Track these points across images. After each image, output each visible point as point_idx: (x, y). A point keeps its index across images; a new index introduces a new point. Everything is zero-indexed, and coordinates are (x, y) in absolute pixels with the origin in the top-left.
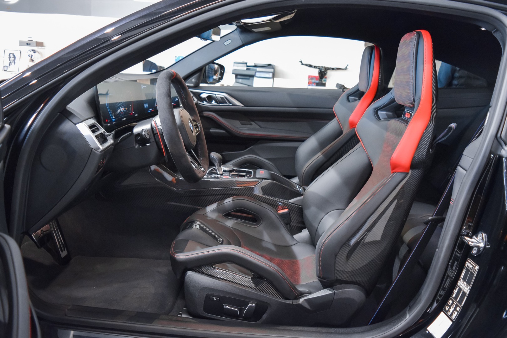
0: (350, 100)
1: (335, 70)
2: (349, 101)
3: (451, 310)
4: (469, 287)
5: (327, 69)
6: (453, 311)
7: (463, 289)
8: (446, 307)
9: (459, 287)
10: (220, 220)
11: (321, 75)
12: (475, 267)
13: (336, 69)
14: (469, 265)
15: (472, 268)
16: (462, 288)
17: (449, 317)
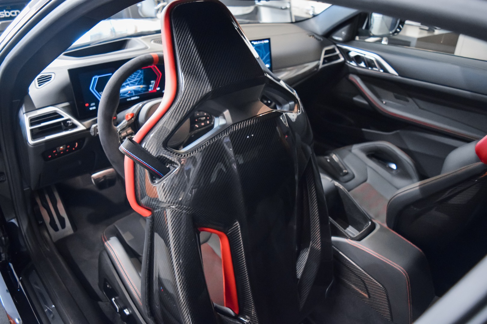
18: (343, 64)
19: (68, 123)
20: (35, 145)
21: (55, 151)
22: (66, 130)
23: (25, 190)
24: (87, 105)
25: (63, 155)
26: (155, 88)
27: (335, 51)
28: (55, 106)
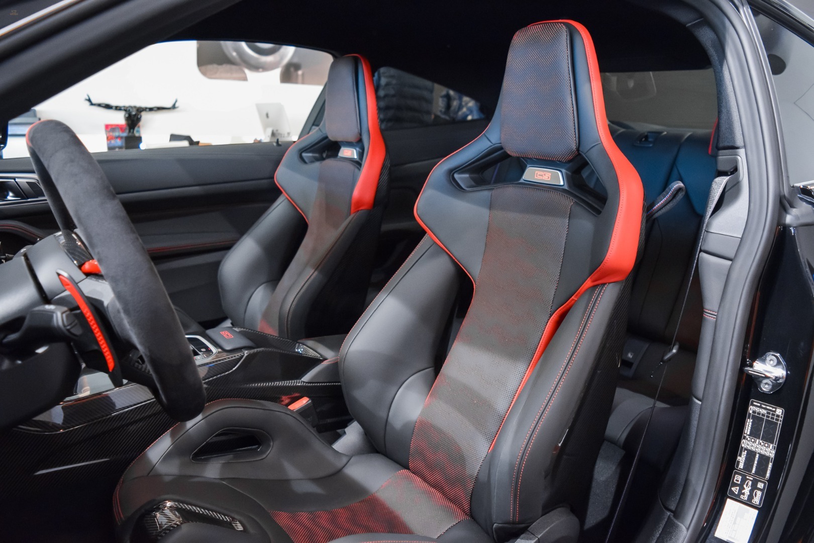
0: (307, 161)
1: (156, 111)
2: (305, 162)
3: (747, 490)
4: (771, 446)
5: (140, 110)
6: (751, 491)
7: (758, 451)
8: (733, 489)
9: (746, 449)
10: (189, 472)
11: (130, 122)
12: (775, 411)
13: (155, 109)
14: (757, 410)
15: (768, 413)
16: (753, 449)
17: (749, 503)
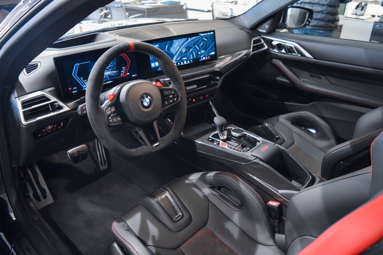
18: (267, 51)
19: (56, 105)
20: (28, 125)
21: (43, 131)
22: (53, 111)
23: (13, 166)
24: (70, 89)
25: (50, 133)
26: (125, 73)
27: (261, 41)
28: (43, 90)
